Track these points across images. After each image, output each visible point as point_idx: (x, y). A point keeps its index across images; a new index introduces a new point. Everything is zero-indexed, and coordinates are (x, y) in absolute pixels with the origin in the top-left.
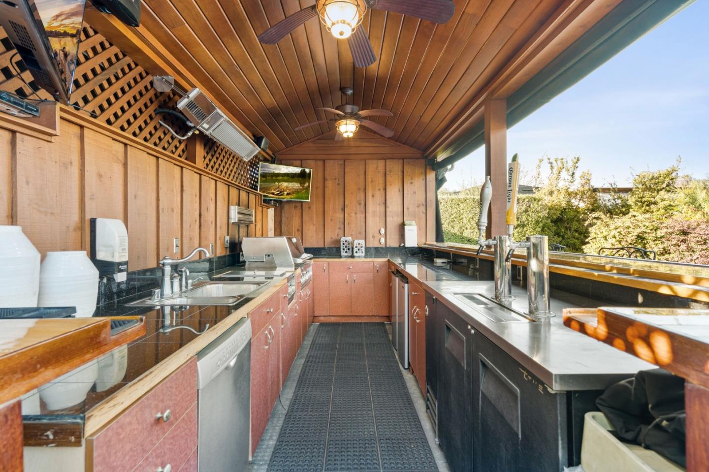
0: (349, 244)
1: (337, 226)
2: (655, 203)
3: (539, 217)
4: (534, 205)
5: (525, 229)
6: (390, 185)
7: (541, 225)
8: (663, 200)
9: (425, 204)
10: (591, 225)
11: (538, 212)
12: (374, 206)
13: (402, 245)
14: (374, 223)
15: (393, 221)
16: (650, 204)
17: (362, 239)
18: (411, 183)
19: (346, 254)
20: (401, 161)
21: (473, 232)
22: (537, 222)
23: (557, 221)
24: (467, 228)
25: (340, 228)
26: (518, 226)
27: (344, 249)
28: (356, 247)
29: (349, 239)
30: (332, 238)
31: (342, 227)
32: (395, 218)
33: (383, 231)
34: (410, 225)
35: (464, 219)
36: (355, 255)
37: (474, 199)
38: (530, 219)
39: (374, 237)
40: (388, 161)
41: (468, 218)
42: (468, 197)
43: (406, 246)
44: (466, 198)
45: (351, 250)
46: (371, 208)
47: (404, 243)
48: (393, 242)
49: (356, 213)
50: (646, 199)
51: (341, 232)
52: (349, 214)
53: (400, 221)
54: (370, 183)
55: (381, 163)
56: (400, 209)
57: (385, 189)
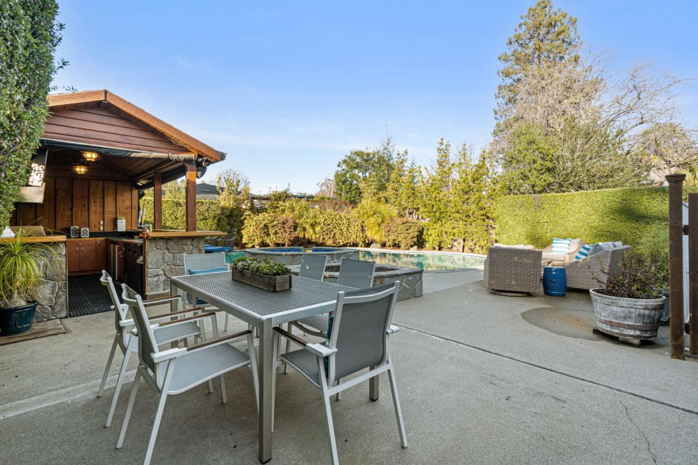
0: (77, 230)
1: (67, 219)
2: (278, 208)
3: (216, 214)
4: (213, 207)
5: (207, 221)
6: (107, 195)
7: (217, 218)
8: (282, 206)
9: (131, 207)
10: (245, 219)
11: (215, 211)
12: (95, 208)
13: (116, 230)
14: (94, 218)
15: (109, 216)
16: (276, 207)
17: (86, 227)
18: (122, 195)
19: (74, 237)
20: (114, 182)
21: (173, 223)
22: (215, 217)
23: (230, 216)
24: (168, 221)
25: (68, 221)
26: (203, 219)
27: (73, 234)
28: (83, 232)
29: (77, 227)
30: (62, 227)
31: (70, 219)
32: (111, 215)
33: (102, 222)
34: (121, 219)
35: (167, 214)
36: (82, 236)
37: (173, 201)
38: (210, 215)
39: (95, 226)
40: (105, 182)
41: (169, 214)
42: (169, 200)
43: (118, 231)
44: (168, 200)
45: (78, 233)
46: (93, 209)
47: (117, 229)
48: (109, 229)
49: (81, 212)
50: (274, 205)
51: (70, 223)
52: (76, 212)
53: (114, 216)
54: (92, 194)
55: (101, 183)
56: (114, 210)
57: (104, 199)
